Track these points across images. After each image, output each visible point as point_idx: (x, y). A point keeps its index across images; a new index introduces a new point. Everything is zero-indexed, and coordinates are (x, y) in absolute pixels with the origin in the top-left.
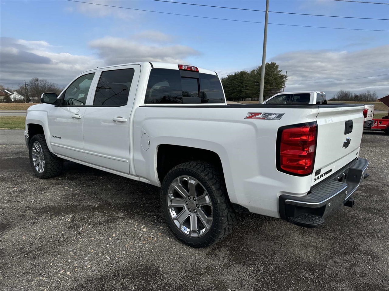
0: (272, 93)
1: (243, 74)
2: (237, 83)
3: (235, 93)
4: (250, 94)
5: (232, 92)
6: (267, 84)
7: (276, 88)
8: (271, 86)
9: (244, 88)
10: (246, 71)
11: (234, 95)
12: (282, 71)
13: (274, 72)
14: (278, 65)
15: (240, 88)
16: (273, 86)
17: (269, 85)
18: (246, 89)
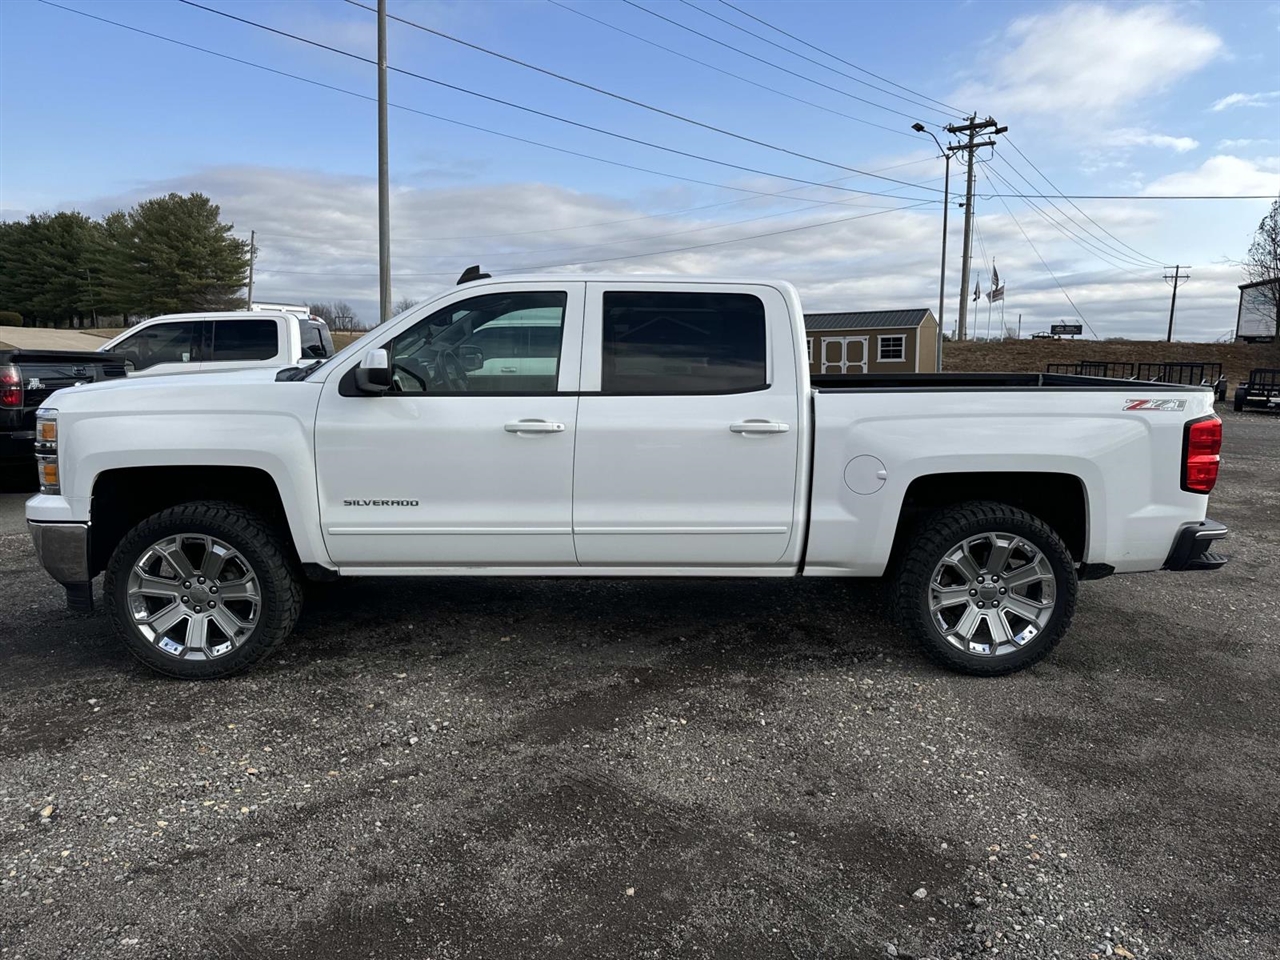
0: (208, 302)
1: (67, 224)
2: (48, 259)
3: (48, 296)
4: (116, 302)
5: (31, 290)
6: (184, 271)
7: (223, 286)
8: (200, 278)
9: (87, 279)
10: (84, 214)
11: (41, 302)
12: (232, 227)
13: (205, 228)
14: (217, 207)
15: (65, 279)
16: (207, 278)
17: (194, 273)
18: (97, 281)
